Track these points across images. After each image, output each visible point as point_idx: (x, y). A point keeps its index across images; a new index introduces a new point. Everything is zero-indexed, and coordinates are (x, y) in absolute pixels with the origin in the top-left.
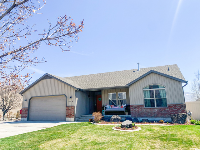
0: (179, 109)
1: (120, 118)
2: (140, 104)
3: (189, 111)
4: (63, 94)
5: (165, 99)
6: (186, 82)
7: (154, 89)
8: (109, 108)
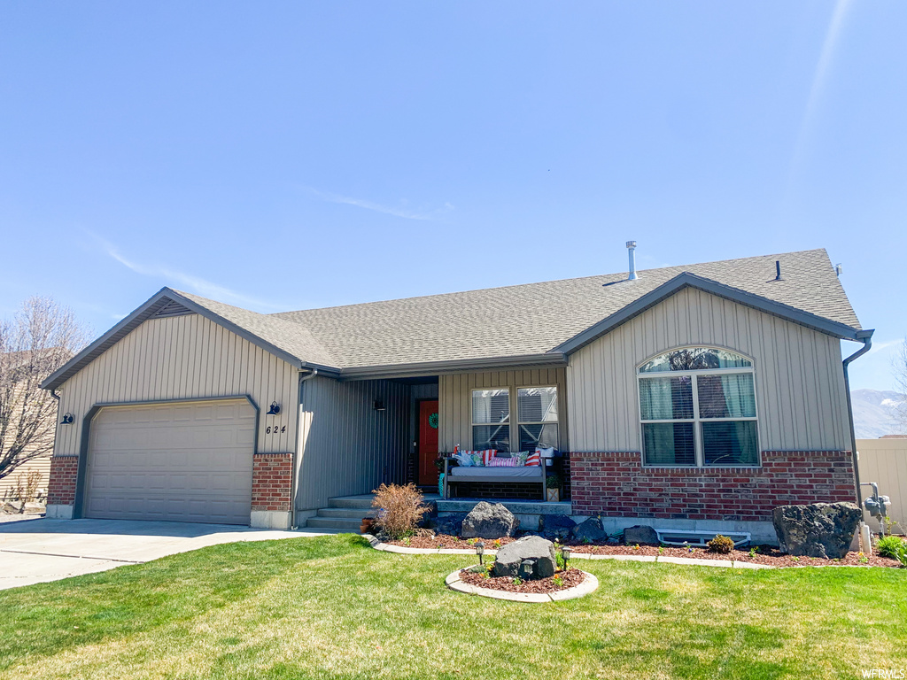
0: (820, 479)
1: (509, 517)
2: (622, 447)
3: (875, 488)
4: (243, 391)
5: (751, 427)
6: (865, 337)
7: (694, 375)
8: (470, 466)
